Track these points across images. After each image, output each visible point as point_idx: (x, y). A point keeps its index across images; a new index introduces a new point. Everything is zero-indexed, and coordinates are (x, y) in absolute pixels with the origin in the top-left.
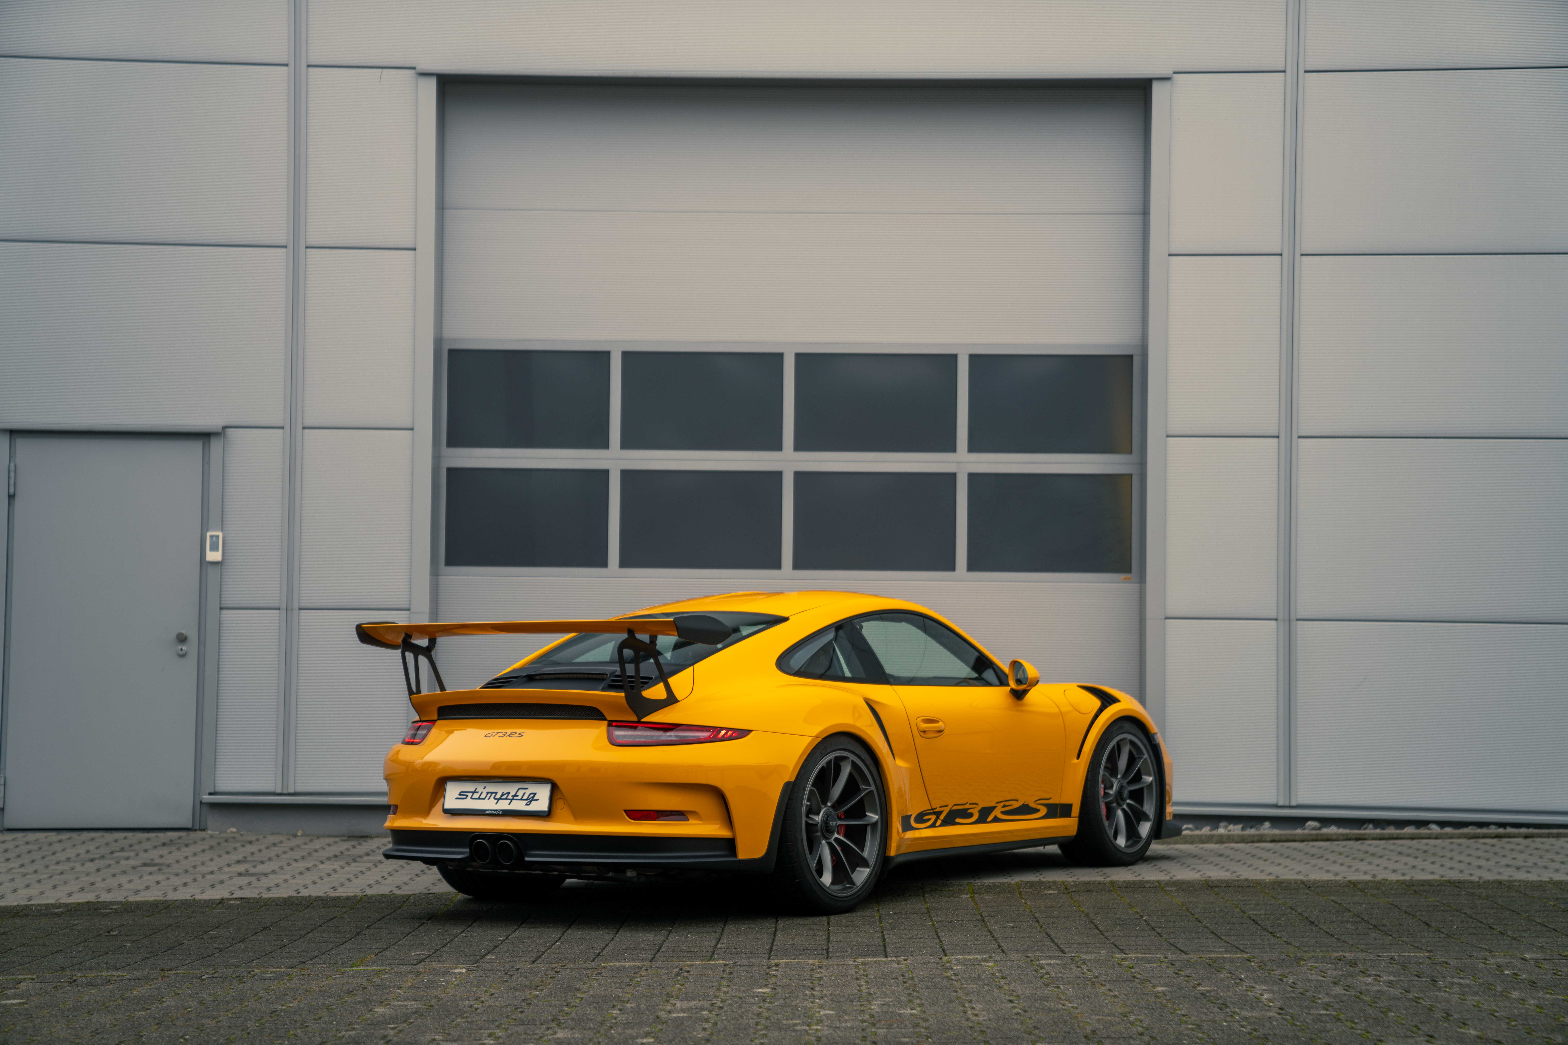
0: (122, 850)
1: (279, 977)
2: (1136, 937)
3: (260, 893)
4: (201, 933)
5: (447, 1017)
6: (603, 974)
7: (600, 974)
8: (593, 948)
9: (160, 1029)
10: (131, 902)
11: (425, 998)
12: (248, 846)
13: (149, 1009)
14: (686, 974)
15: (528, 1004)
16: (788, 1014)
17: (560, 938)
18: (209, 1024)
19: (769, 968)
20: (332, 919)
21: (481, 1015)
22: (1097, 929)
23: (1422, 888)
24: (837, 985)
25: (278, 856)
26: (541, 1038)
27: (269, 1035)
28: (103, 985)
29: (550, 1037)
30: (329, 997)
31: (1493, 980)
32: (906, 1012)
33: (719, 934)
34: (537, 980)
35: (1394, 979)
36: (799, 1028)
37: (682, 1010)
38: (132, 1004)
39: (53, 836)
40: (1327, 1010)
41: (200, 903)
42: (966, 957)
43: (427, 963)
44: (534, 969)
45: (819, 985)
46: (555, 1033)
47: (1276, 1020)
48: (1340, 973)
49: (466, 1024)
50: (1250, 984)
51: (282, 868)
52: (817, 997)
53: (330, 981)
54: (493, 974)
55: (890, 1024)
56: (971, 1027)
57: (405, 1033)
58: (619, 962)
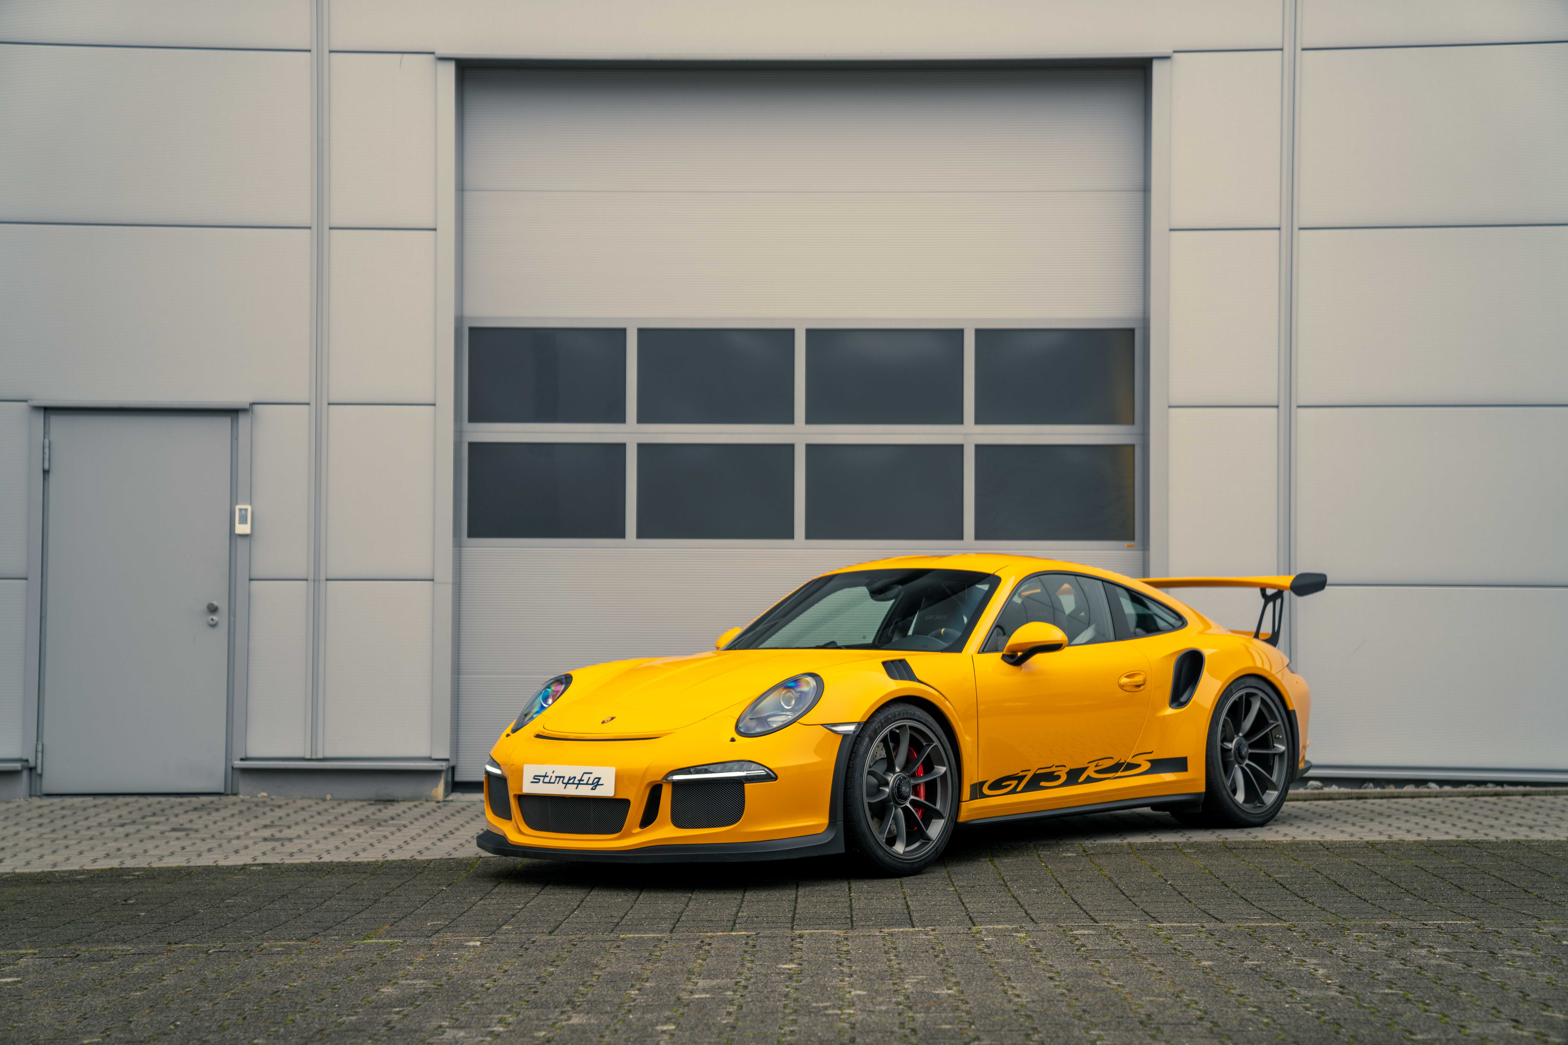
0: (154, 814)
1: (287, 951)
2: (1165, 902)
3: (282, 859)
4: (218, 901)
5: (457, 998)
6: (622, 948)
7: (618, 947)
8: (611, 917)
9: (152, 1014)
10: (154, 868)
11: (435, 976)
12: (277, 810)
13: (146, 989)
14: (707, 947)
15: (542, 982)
16: (817, 995)
17: (578, 906)
18: (204, 1007)
19: (792, 940)
20: (352, 886)
21: (492, 997)
22: (1123, 894)
23: (1441, 848)
24: (866, 960)
25: (305, 820)
26: (554, 1024)
27: (266, 1020)
28: (105, 960)
29: (564, 1023)
30: (336, 974)
31: (1554, 951)
32: (943, 992)
33: (739, 901)
34: (553, 954)
35: (1450, 951)
36: (830, 1012)
37: (704, 990)
38: (130, 983)
39: (89, 801)
40: (1392, 988)
41: (222, 869)
42: (996, 927)
43: (441, 934)
44: (551, 942)
45: (847, 959)
46: (570, 1018)
47: (1341, 1001)
48: (1390, 944)
49: (476, 1007)
50: (1299, 958)
51: (307, 833)
52: (846, 974)
53: (340, 956)
54: (508, 947)
55: (928, 1007)
56: (1015, 1011)
57: (409, 1018)
58: (639, 933)
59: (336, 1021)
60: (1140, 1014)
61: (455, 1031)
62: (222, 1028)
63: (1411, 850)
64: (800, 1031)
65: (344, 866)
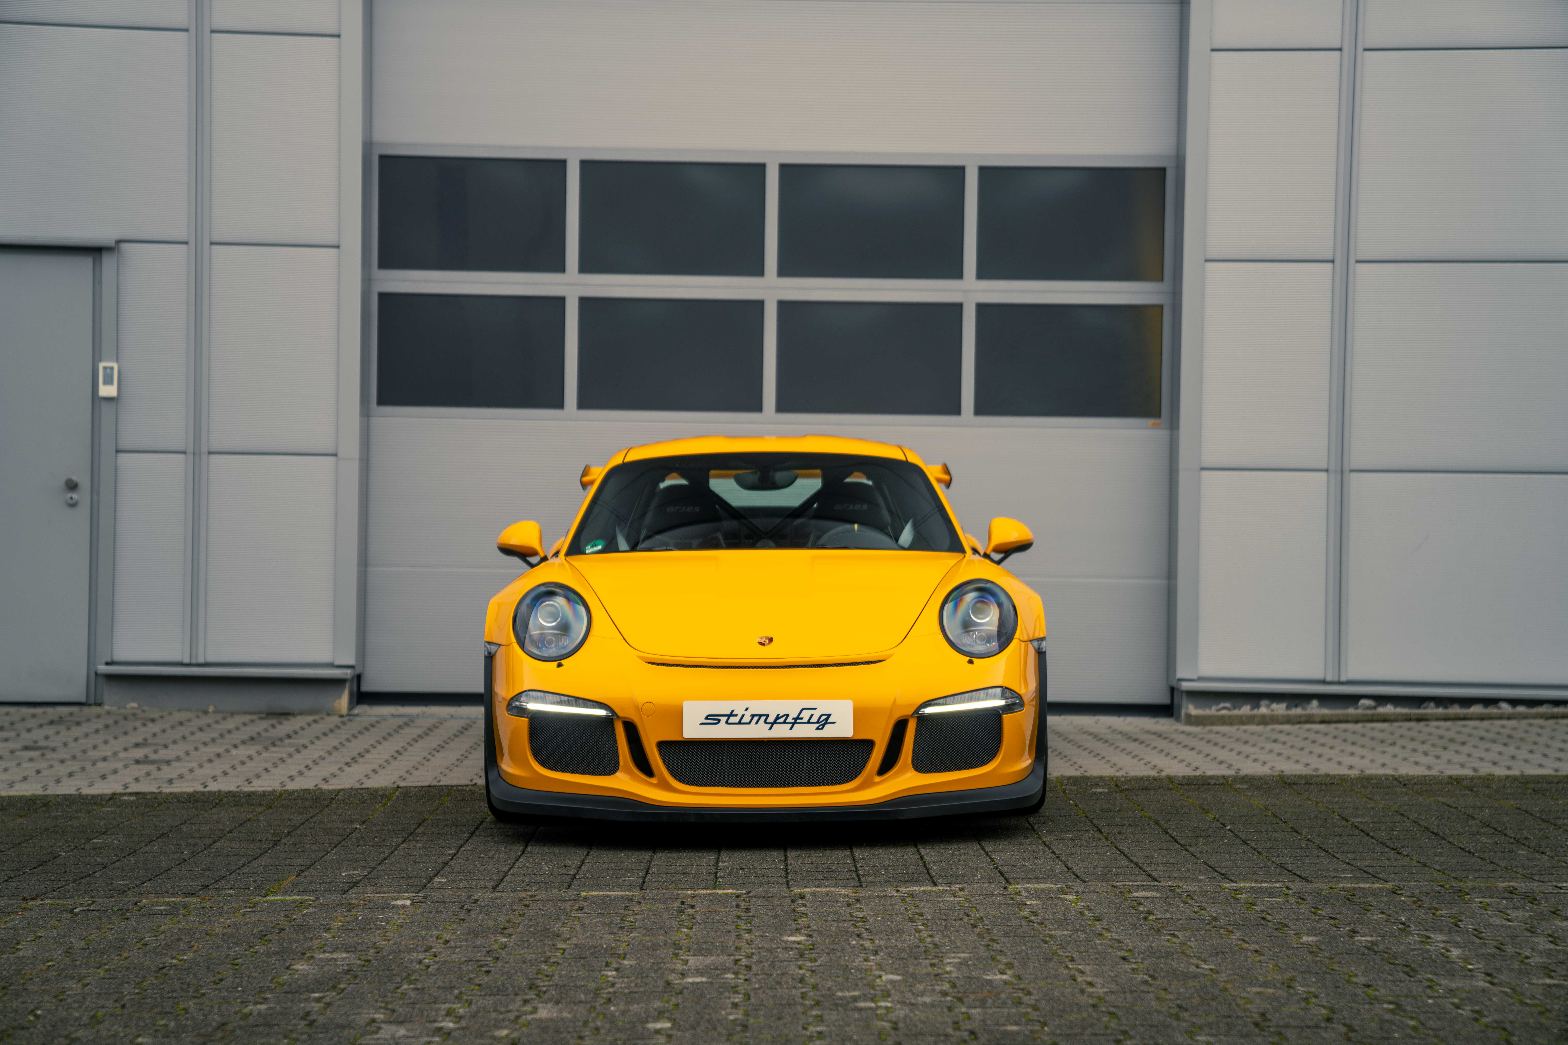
1: (172, 911)
2: (1230, 854)
3: (159, 787)
4: (83, 841)
5: (390, 979)
6: (586, 910)
7: (581, 909)
8: (565, 866)
11: (360, 947)
12: (150, 725)
14: (690, 911)
15: (494, 958)
16: (840, 980)
17: (523, 852)
18: (72, 989)
19: (792, 901)
20: (245, 822)
21: (434, 978)
22: (1176, 841)
23: (1540, 785)
24: (889, 930)
25: (184, 738)
26: (517, 1017)
27: (151, 1009)
29: (530, 1017)
30: (235, 944)
32: (995, 977)
34: (502, 918)
36: (862, 1004)
37: (699, 972)
40: (1552, 977)
41: (87, 799)
42: (1036, 886)
43: (360, 889)
44: (497, 901)
45: (866, 929)
46: (535, 1010)
47: (1495, 995)
48: (1527, 914)
49: (416, 993)
50: (1421, 932)
51: (187, 753)
52: (869, 950)
53: (238, 918)
54: (445, 908)
55: (982, 1000)
56: (1094, 1006)
57: (333, 1008)
58: (602, 890)
59: (240, 1011)
60: (1251, 1012)
61: (393, 1028)
62: (95, 1021)
63: (1504, 786)
64: (831, 1032)
65: (234, 796)
